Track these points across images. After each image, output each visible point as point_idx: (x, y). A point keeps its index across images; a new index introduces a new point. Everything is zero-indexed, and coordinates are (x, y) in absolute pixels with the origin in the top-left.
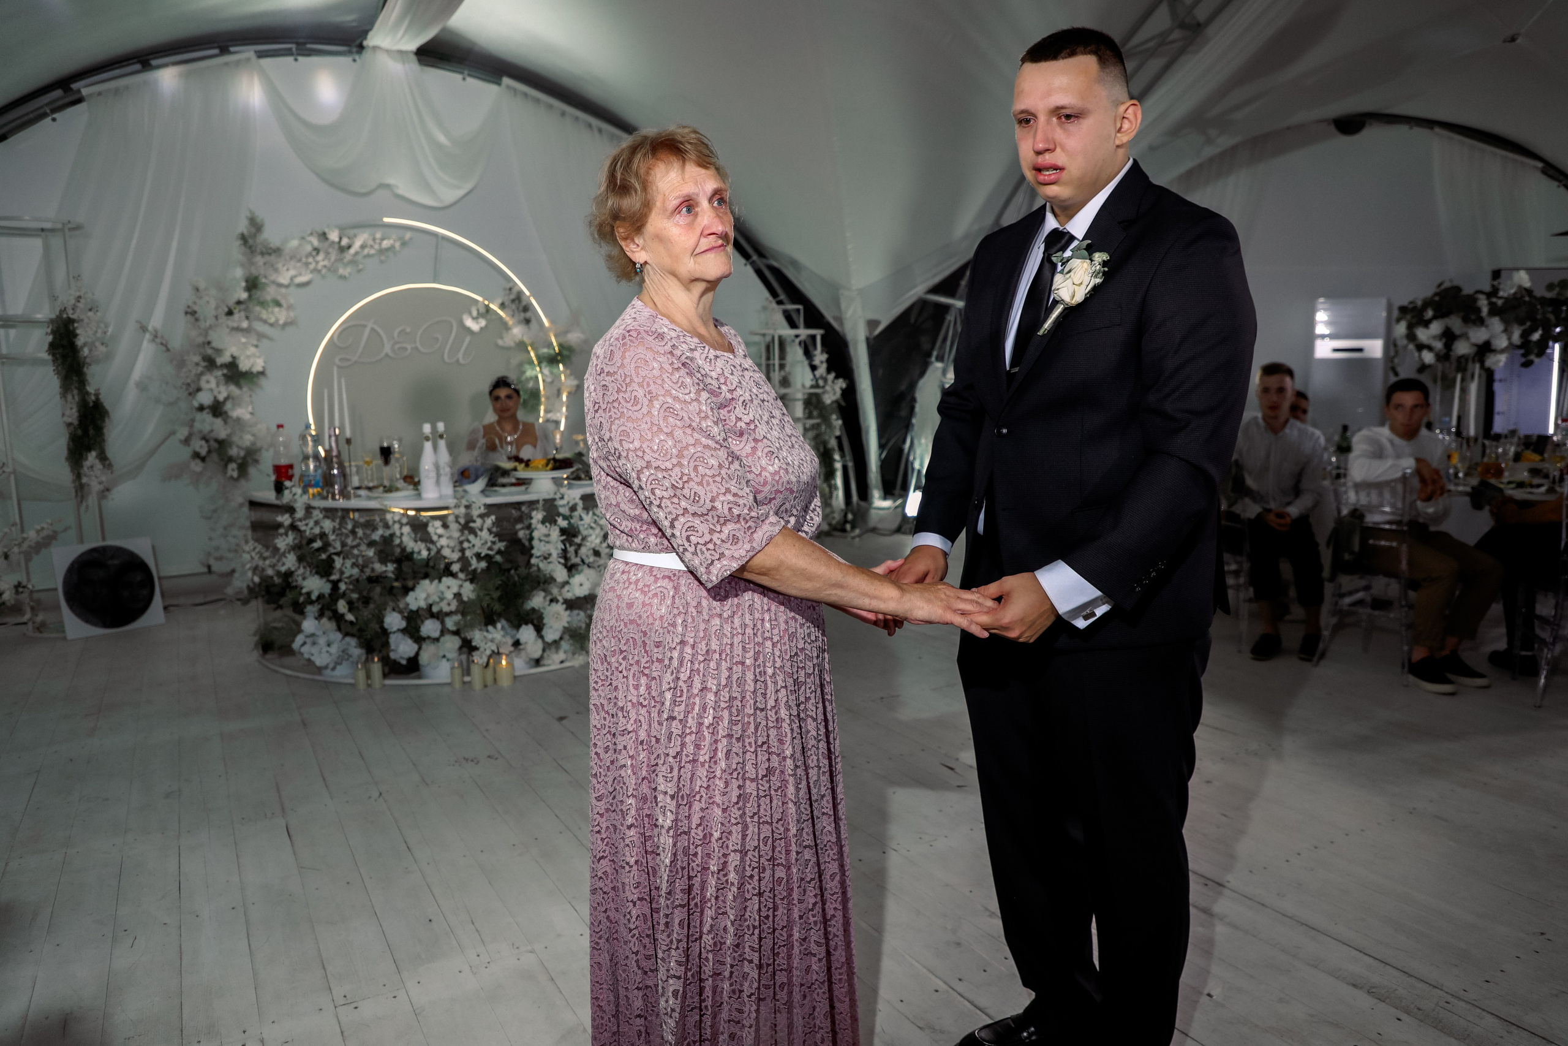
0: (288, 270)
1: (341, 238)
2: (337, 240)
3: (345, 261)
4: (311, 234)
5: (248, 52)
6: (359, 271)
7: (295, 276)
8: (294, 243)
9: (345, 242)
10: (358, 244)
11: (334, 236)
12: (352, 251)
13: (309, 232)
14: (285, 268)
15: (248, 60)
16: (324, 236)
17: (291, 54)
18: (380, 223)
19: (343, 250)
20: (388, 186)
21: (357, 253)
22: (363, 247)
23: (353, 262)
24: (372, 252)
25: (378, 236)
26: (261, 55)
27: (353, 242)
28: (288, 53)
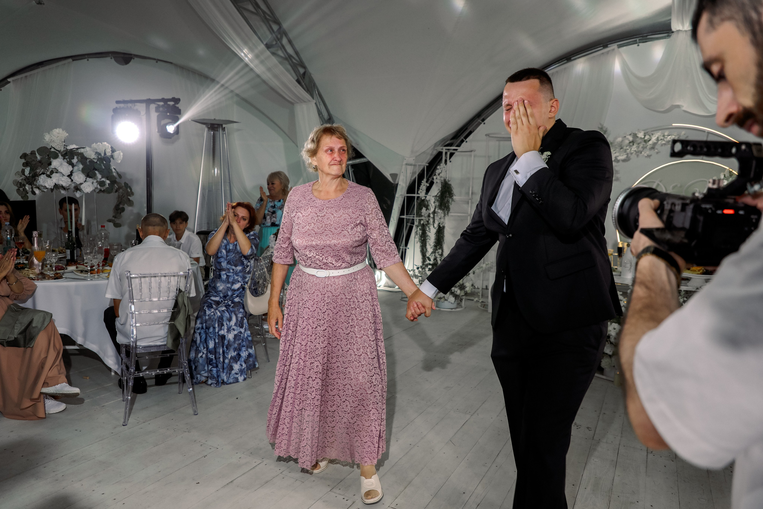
0: (615, 153)
1: (645, 136)
2: (643, 137)
3: (648, 147)
4: (630, 135)
5: (614, 46)
6: (657, 153)
7: (618, 156)
8: (620, 139)
9: (647, 137)
10: (654, 139)
11: (641, 135)
12: (651, 142)
13: (628, 134)
14: (614, 152)
15: (613, 50)
16: (635, 136)
17: (637, 43)
18: (671, 127)
19: (646, 141)
20: (678, 106)
21: (655, 144)
22: (658, 139)
23: (653, 148)
24: (664, 142)
25: (666, 134)
26: (620, 46)
27: (651, 138)
28: (635, 43)
